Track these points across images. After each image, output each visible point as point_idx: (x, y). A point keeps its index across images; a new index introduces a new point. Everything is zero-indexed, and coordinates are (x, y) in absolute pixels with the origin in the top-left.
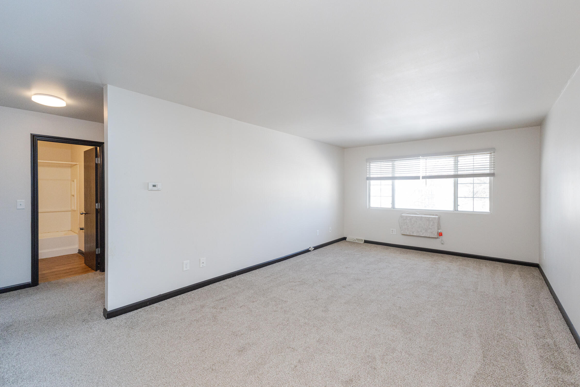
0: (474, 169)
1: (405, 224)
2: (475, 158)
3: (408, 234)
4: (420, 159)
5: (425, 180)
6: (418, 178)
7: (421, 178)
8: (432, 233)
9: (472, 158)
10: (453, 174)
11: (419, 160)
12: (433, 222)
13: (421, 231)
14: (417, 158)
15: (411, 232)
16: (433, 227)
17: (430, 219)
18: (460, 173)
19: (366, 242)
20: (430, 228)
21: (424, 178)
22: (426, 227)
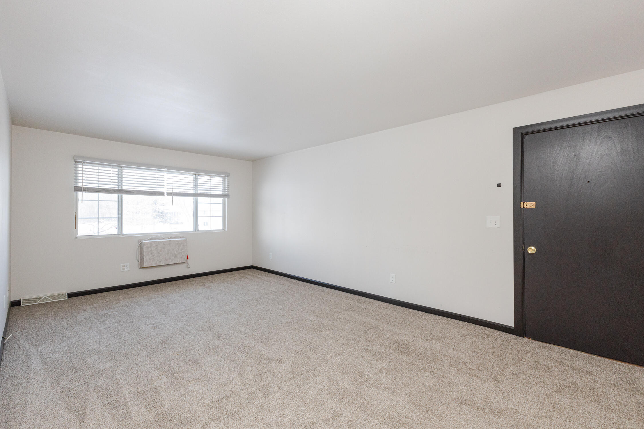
0: (212, 189)
1: (150, 253)
2: (212, 179)
3: (154, 265)
4: (164, 171)
5: (171, 197)
6: (161, 194)
7: (165, 194)
8: (182, 257)
9: (210, 178)
10: (193, 193)
11: (164, 173)
12: (183, 246)
13: (170, 258)
14: (159, 169)
15: (158, 262)
16: (183, 251)
17: (180, 242)
18: (199, 192)
19: (71, 295)
20: (180, 253)
21: (169, 194)
22: (175, 252)
